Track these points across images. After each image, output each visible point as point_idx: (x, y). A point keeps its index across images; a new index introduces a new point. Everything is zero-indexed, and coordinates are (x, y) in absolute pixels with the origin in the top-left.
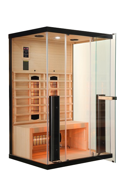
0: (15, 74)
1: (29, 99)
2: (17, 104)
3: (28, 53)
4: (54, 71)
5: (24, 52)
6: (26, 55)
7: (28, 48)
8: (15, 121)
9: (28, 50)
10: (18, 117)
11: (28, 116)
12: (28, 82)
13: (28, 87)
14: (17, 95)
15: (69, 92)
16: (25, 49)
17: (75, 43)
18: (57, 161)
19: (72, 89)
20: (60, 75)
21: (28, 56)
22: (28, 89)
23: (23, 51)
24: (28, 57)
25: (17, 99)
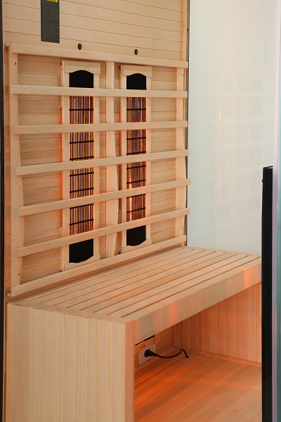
0: (12, 59)
2: (26, 200)
4: (136, 52)
8: (15, 278)
12: (60, 97)
13: (58, 118)
14: (25, 158)
15: (174, 136)
20: (154, 67)
25: (24, 177)
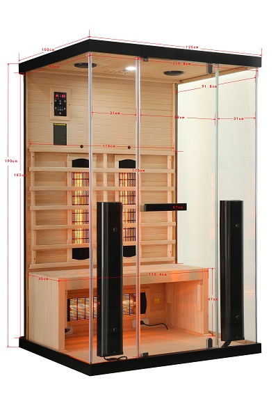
0: (32, 155)
1: (66, 211)
2: (38, 223)
3: (64, 105)
4: (129, 147)
5: (56, 104)
6: (61, 111)
7: (65, 94)
8: (33, 261)
9: (65, 99)
10: (39, 252)
11: (65, 251)
12: (66, 172)
13: (64, 183)
14: (37, 202)
15: (166, 196)
16: (57, 96)
17: (181, 81)
18: (117, 357)
19: (174, 190)
20: (143, 156)
21: (64, 114)
22: (64, 188)
23: (52, 101)
24: (66, 116)
